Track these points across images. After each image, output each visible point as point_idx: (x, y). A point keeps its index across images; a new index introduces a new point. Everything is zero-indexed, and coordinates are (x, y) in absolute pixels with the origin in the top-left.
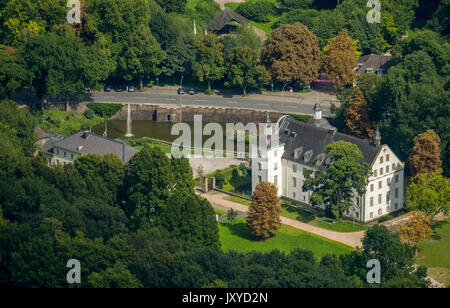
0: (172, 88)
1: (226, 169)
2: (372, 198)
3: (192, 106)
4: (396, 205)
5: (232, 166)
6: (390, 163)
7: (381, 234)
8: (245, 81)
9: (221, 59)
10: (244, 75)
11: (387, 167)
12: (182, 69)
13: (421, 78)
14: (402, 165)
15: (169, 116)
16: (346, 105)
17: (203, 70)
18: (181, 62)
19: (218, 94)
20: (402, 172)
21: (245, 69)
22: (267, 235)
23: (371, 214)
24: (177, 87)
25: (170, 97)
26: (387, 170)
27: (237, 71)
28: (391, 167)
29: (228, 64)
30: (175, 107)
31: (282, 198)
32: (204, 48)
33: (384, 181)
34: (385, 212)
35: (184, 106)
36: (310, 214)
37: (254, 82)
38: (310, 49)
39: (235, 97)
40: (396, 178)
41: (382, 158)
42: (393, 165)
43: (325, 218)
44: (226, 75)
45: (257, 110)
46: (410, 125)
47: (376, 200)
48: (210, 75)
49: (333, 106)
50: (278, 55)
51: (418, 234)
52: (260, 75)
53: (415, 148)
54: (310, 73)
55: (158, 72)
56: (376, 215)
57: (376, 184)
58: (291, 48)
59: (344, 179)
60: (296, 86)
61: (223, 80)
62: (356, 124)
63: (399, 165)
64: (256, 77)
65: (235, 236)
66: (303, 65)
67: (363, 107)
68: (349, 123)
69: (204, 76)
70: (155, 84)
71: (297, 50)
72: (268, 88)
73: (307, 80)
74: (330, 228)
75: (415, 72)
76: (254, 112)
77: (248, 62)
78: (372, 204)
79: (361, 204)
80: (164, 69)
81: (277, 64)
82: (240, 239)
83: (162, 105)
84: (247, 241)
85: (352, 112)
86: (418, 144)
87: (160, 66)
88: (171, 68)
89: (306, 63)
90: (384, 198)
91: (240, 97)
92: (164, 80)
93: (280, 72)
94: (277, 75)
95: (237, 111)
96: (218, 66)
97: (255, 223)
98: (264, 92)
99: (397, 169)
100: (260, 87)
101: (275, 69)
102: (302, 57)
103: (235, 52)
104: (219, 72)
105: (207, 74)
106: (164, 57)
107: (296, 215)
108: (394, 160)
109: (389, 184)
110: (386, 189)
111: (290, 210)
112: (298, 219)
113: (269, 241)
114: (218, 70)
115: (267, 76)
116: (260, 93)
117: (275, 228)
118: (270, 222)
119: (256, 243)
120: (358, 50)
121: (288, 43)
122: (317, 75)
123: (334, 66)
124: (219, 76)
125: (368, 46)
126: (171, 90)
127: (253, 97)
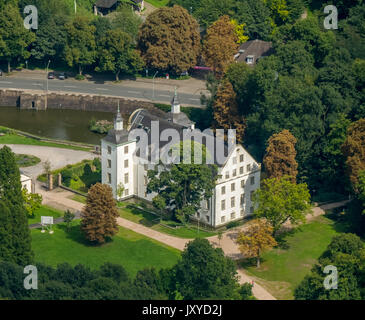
0: (43, 71)
1: (79, 164)
2: (223, 201)
3: (57, 93)
4: (252, 208)
5: (85, 161)
6: (244, 164)
7: (202, 248)
8: (117, 66)
9: (93, 42)
10: (116, 60)
11: (242, 168)
12: (53, 52)
13: (293, 71)
14: (259, 166)
15: (33, 103)
16: (215, 97)
17: (72, 54)
18: (52, 45)
19: (90, 79)
20: (259, 173)
21: (117, 54)
22: (102, 240)
23: (223, 218)
24: (48, 71)
25: (38, 82)
26: (241, 172)
27: (108, 56)
28: (245, 169)
29: (100, 48)
30: (40, 93)
31: (134, 197)
32: (74, 31)
33: (238, 183)
34: (238, 216)
35: (50, 92)
36: (155, 216)
37: (127, 67)
38: (188, 34)
39: (107, 83)
40: (252, 180)
41: (235, 159)
42: (248, 166)
43: (170, 222)
44: (97, 60)
45: (126, 99)
46: (276, 121)
47: (228, 203)
48: (80, 60)
49: (204, 96)
50: (154, 40)
51: (259, 244)
52: (132, 61)
53: (268, 149)
54: (187, 59)
55: (27, 55)
56: (228, 219)
57: (228, 186)
58: (167, 33)
59: (188, 183)
60: (172, 72)
61: (94, 65)
62: (224, 118)
63: (254, 166)
64: (129, 62)
65: (70, 240)
66: (180, 51)
67: (231, 99)
68: (217, 116)
69: (74, 61)
70: (25, 67)
71: (174, 34)
72: (143, 74)
73: (184, 66)
74: (173, 233)
75: (287, 64)
76: (122, 101)
77: (119, 46)
78: (223, 207)
79: (211, 206)
80: (34, 52)
81: (152, 48)
82: (75, 243)
83: (26, 91)
84: (81, 246)
85: (220, 104)
86: (271, 145)
87: (29, 48)
88: (41, 51)
89: (183, 49)
90: (238, 201)
91: (112, 83)
92: (34, 63)
93: (155, 57)
94: (152, 61)
95: (105, 99)
96: (90, 49)
97: (89, 227)
98: (139, 78)
99: (253, 171)
100: (134, 72)
101: (150, 55)
102: (180, 43)
103: (107, 35)
104: (90, 57)
105: (77, 59)
106: (34, 40)
107: (140, 217)
108: (249, 160)
109: (243, 187)
110: (239, 191)
111: (136, 212)
112: (141, 222)
113: (105, 246)
114: (89, 54)
115: (141, 62)
116: (134, 79)
117: (111, 233)
118: (105, 227)
119: (91, 249)
120: (245, 34)
121: (165, 27)
122: (195, 61)
123: (211, 53)
124: (90, 61)
125: (256, 30)
126: (42, 74)
127: (127, 84)
